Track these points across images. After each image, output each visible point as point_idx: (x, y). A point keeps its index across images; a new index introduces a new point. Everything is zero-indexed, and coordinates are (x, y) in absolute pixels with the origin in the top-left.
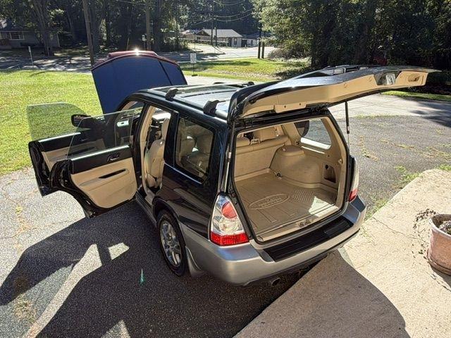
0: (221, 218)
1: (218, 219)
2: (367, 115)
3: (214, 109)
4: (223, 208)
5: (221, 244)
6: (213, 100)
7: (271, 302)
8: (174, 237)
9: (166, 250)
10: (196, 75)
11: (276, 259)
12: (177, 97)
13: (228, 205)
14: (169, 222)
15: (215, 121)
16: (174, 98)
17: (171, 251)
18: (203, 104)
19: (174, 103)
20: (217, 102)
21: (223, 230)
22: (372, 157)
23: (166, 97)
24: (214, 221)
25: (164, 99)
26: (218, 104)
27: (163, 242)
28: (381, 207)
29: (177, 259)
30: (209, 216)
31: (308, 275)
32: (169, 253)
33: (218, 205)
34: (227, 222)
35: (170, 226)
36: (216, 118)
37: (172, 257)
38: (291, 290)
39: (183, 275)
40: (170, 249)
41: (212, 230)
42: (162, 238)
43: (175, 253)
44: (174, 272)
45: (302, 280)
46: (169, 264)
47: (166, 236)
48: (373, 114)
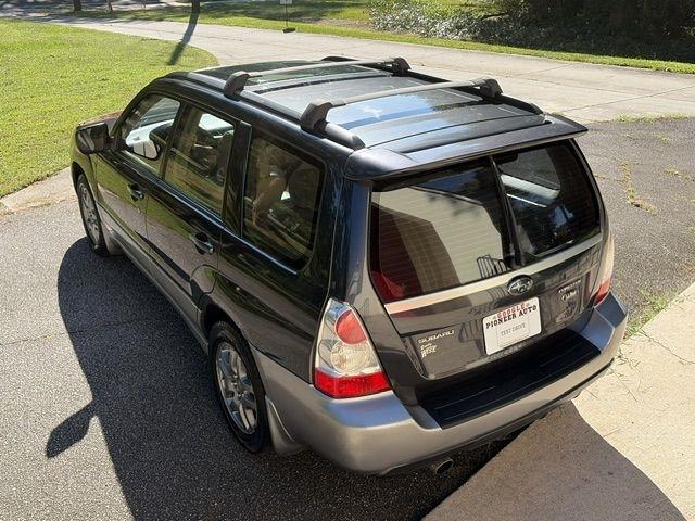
0: (335, 341)
1: (329, 344)
2: (639, 116)
3: (323, 122)
4: (339, 321)
5: (335, 393)
6: (319, 101)
7: (435, 504)
8: (243, 375)
9: (228, 401)
10: (292, 30)
11: (443, 424)
12: (248, 91)
13: (349, 318)
14: (234, 346)
15: (325, 147)
16: (242, 94)
17: (237, 402)
18: (300, 109)
19: (241, 104)
20: (329, 106)
21: (339, 366)
22: (646, 204)
23: (225, 91)
24: (321, 349)
25: (221, 96)
26: (331, 110)
27: (222, 384)
28: (659, 311)
29: (249, 420)
30: (311, 339)
31: (508, 451)
32: (234, 407)
33: (330, 317)
34: (348, 351)
35: (233, 353)
36: (325, 140)
37: (239, 415)
38: (474, 479)
39: (260, 451)
40: (235, 399)
41: (317, 365)
42: (220, 375)
43: (246, 407)
44: (242, 444)
45: (495, 460)
46: (233, 428)
47: (226, 372)
48: (652, 114)
